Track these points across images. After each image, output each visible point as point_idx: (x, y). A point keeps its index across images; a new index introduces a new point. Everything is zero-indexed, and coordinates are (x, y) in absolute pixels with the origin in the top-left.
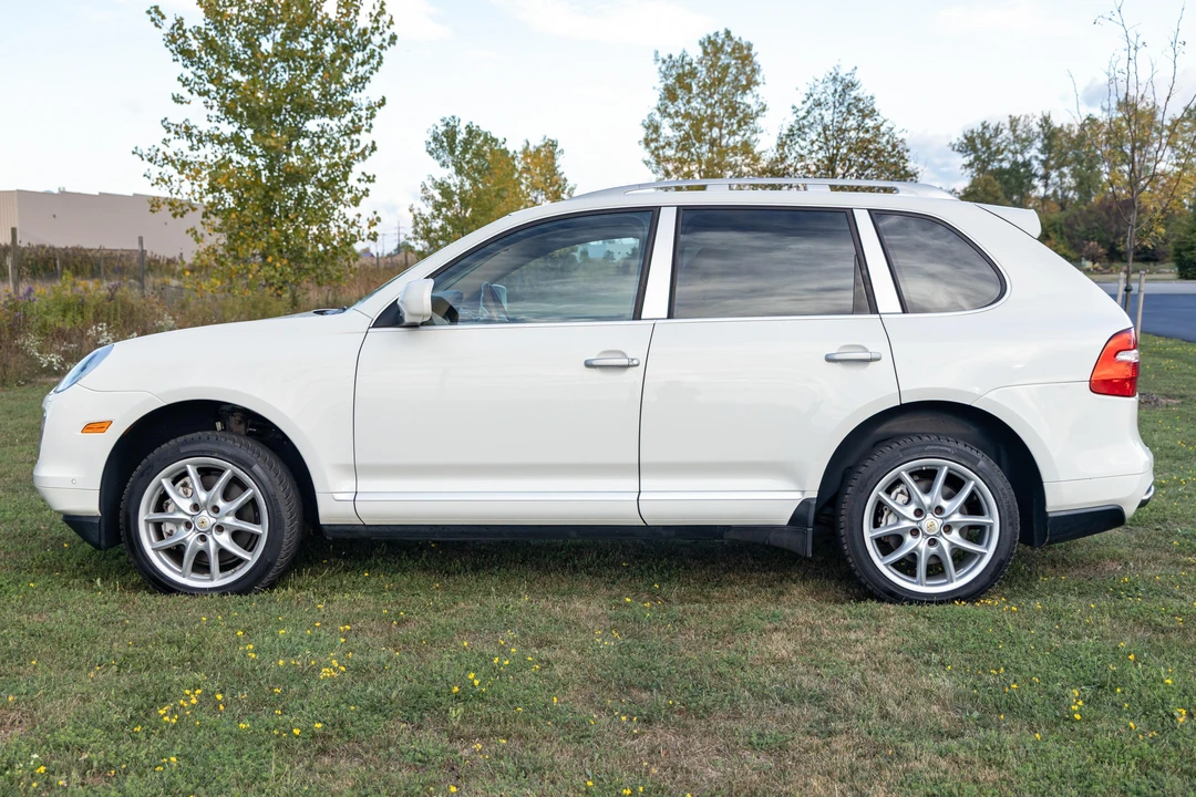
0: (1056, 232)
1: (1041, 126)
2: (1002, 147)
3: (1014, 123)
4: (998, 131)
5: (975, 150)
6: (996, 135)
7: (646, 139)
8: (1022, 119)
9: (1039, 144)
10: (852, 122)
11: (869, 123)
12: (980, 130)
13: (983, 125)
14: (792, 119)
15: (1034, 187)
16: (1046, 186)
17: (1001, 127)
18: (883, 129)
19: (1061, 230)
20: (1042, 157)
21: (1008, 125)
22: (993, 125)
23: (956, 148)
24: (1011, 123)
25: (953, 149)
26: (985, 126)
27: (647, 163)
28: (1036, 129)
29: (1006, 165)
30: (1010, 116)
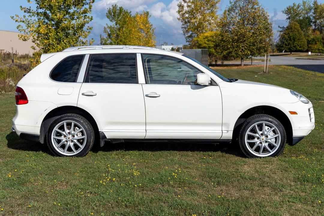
0: (319, 42)
1: (314, 4)
2: (300, 12)
3: (304, 3)
4: (298, 7)
5: (290, 13)
6: (298, 8)
7: (179, 11)
8: (307, 2)
9: (313, 11)
10: (250, 6)
11: (256, 6)
12: (293, 6)
13: (293, 4)
14: (230, 5)
15: (311, 26)
16: (315, 25)
17: (300, 5)
18: (260, 8)
19: (320, 41)
20: (314, 15)
21: (302, 4)
22: (297, 4)
23: (284, 12)
24: (303, 3)
25: (283, 13)
26: (294, 5)
27: (179, 19)
28: (312, 5)
29: (301, 18)
30: (303, 1)
